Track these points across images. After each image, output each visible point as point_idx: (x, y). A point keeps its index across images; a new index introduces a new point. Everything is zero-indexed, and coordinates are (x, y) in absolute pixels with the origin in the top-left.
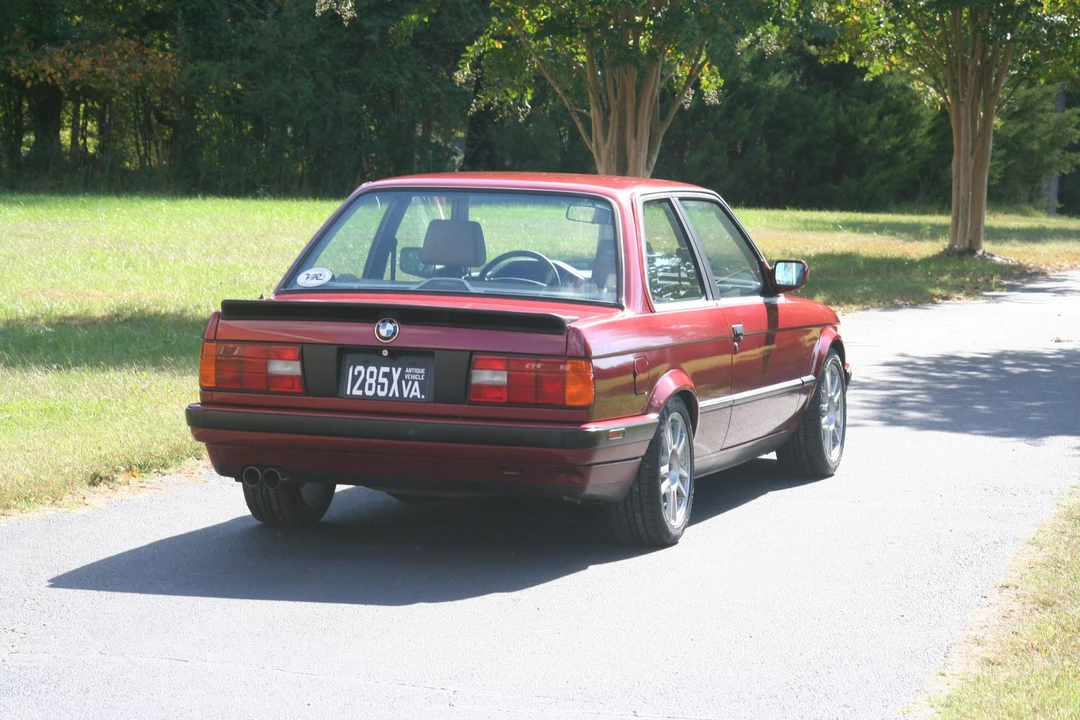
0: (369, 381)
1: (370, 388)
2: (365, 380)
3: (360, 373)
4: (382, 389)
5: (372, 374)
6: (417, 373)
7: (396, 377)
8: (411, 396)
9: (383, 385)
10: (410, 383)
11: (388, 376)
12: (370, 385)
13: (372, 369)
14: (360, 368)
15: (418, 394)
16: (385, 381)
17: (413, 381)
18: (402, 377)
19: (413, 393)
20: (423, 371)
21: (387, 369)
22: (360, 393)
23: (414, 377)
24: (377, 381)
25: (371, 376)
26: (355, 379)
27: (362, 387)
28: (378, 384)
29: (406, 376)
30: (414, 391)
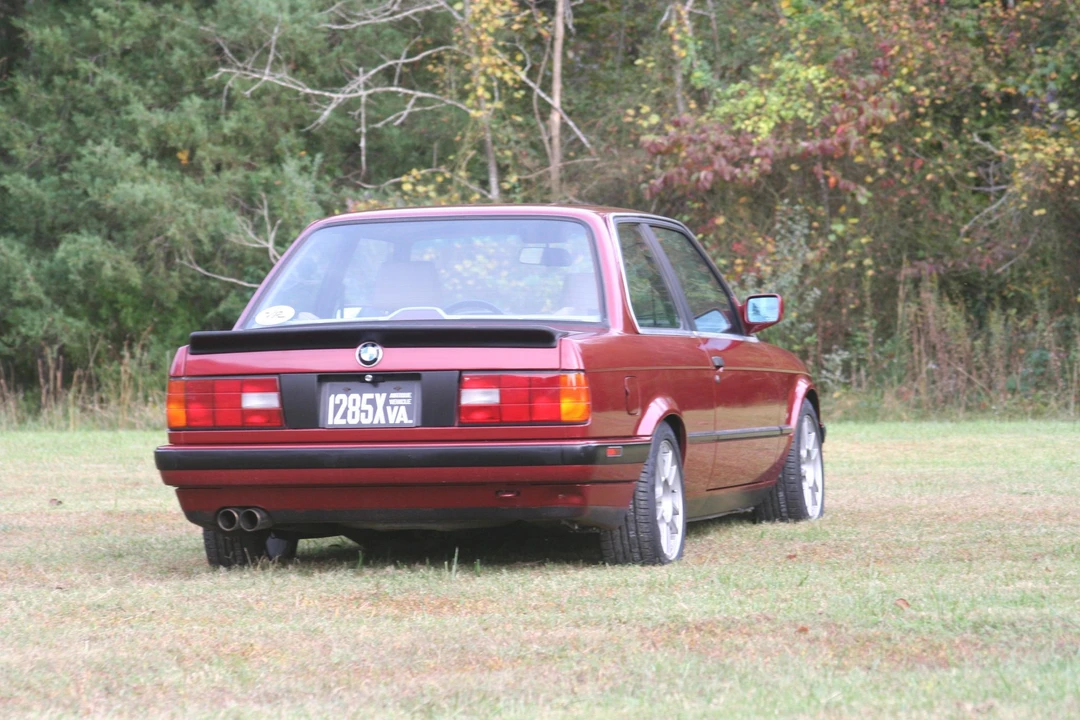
0: (352, 409)
1: (353, 417)
2: (347, 409)
3: (341, 401)
4: (367, 417)
5: (354, 401)
6: (403, 398)
7: (380, 403)
8: (398, 422)
9: (366, 412)
10: (396, 408)
11: (372, 402)
12: (353, 413)
13: (356, 396)
14: (342, 396)
15: (405, 419)
16: (370, 408)
18: (387, 403)
19: (399, 419)
20: (408, 395)
21: (371, 396)
22: (343, 422)
23: (400, 402)
24: (360, 408)
25: (354, 404)
26: (337, 407)
27: (344, 416)
28: (362, 411)
29: (392, 402)
30: (400, 417)
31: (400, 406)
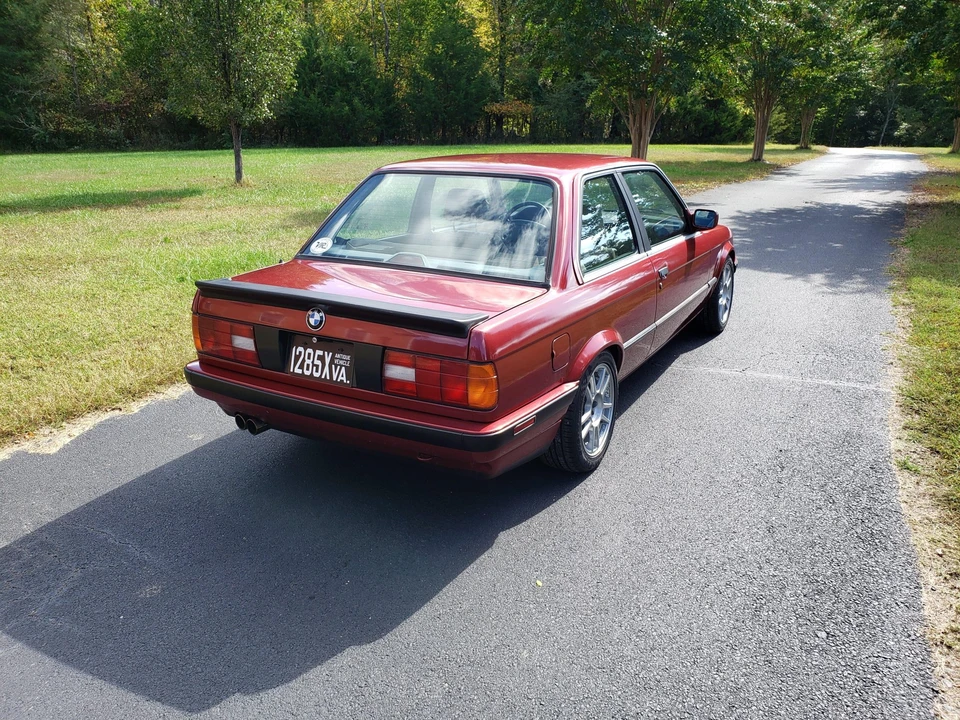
0: (308, 362)
1: (308, 369)
2: (304, 360)
3: (300, 352)
4: (317, 371)
5: (309, 354)
6: (344, 359)
7: (328, 360)
8: (339, 380)
9: (317, 366)
10: (338, 367)
12: (308, 365)
13: (310, 351)
14: (301, 349)
15: (344, 379)
16: (318, 363)
17: (341, 366)
18: (332, 362)
20: (348, 358)
21: (319, 352)
22: (300, 371)
23: (341, 362)
24: (313, 362)
25: (309, 358)
26: (297, 358)
27: (301, 367)
28: (314, 365)
29: (336, 361)
30: (341, 376)
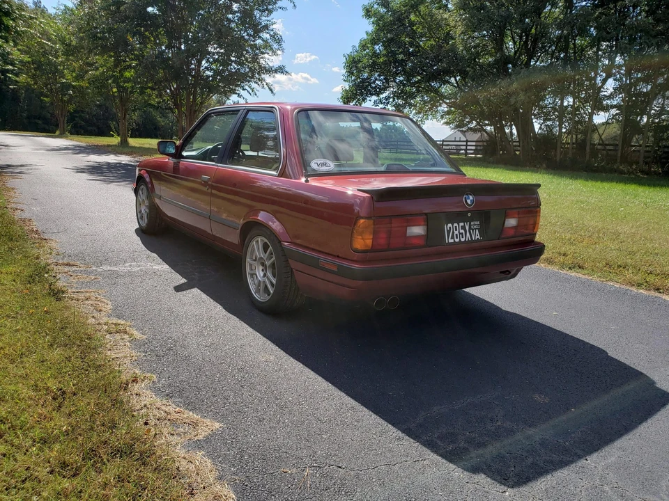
0: (456, 232)
1: (457, 238)
2: (453, 232)
3: (450, 228)
4: (462, 237)
5: (456, 227)
6: (477, 224)
7: (467, 228)
8: (476, 239)
9: (462, 234)
10: (474, 231)
11: (463, 228)
12: (456, 235)
13: (456, 225)
14: (450, 225)
15: (479, 237)
16: (462, 231)
18: (470, 228)
19: (477, 237)
21: (462, 224)
22: (452, 241)
23: (475, 227)
24: (459, 232)
25: (456, 230)
26: (449, 232)
27: (453, 238)
28: (460, 234)
29: (472, 227)
30: (477, 236)
31: (476, 229)
